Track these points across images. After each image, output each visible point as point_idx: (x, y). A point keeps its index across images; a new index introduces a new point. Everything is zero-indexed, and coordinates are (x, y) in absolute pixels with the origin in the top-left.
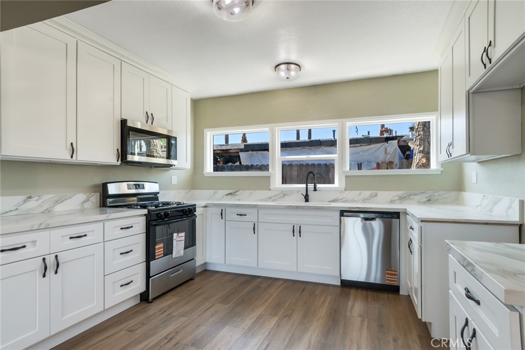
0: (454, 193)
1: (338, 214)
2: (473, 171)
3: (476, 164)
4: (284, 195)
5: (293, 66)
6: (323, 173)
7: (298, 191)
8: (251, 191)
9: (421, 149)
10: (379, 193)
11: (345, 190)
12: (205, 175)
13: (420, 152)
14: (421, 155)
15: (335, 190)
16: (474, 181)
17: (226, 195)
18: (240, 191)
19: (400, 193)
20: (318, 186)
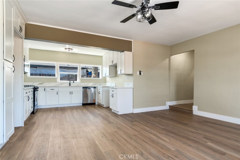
0: (104, 83)
1: (82, 88)
2: (108, 79)
3: (109, 77)
4: (62, 84)
5: (70, 49)
6: (73, 78)
7: (67, 83)
8: (49, 83)
9: (94, 72)
10: (89, 83)
11: (81, 82)
12: (28, 77)
13: (94, 73)
14: (94, 74)
15: (78, 83)
16: (108, 80)
17: (39, 84)
18: (45, 83)
19: (94, 83)
20: (74, 81)
